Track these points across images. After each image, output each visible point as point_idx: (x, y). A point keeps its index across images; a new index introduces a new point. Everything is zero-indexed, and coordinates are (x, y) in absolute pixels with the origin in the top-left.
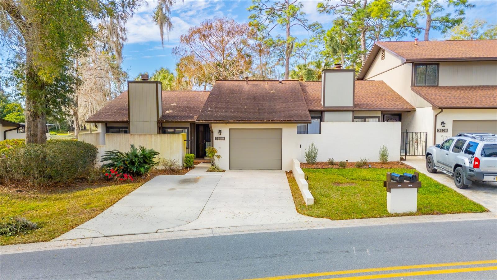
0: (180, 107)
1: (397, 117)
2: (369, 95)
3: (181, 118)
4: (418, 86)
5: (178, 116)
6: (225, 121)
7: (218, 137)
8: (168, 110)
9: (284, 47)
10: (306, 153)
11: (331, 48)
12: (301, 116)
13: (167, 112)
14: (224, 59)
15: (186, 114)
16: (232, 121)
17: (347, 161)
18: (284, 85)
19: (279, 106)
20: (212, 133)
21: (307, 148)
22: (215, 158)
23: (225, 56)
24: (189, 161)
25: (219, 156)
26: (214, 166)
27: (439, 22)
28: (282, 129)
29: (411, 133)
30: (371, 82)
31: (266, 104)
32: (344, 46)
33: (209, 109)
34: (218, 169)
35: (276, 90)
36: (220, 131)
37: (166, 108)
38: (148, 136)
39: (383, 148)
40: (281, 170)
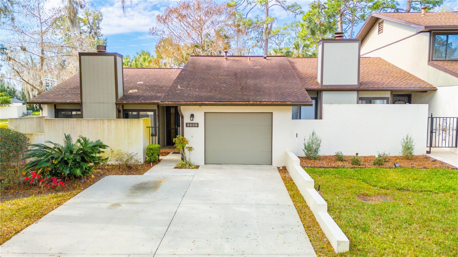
0: (147, 85)
1: (406, 99)
2: (371, 72)
3: (145, 98)
4: (437, 60)
5: (143, 96)
6: (199, 102)
7: (189, 123)
8: (132, 89)
9: (263, 28)
10: (305, 145)
11: (309, 30)
12: (297, 96)
13: (131, 91)
14: (202, 39)
15: (153, 94)
16: (208, 103)
17: (357, 154)
18: (270, 61)
19: (267, 84)
20: (183, 117)
21: (305, 138)
22: (186, 150)
23: (202, 36)
24: (152, 155)
25: (191, 148)
26: (185, 161)
27: (419, 3)
28: (272, 113)
29: (438, 119)
30: (367, 59)
31: (251, 82)
32: (323, 27)
33: (179, 87)
34: (190, 165)
35: (260, 66)
36: (192, 116)
37: (130, 87)
38: (99, 121)
39: (407, 139)
40: (271, 166)
